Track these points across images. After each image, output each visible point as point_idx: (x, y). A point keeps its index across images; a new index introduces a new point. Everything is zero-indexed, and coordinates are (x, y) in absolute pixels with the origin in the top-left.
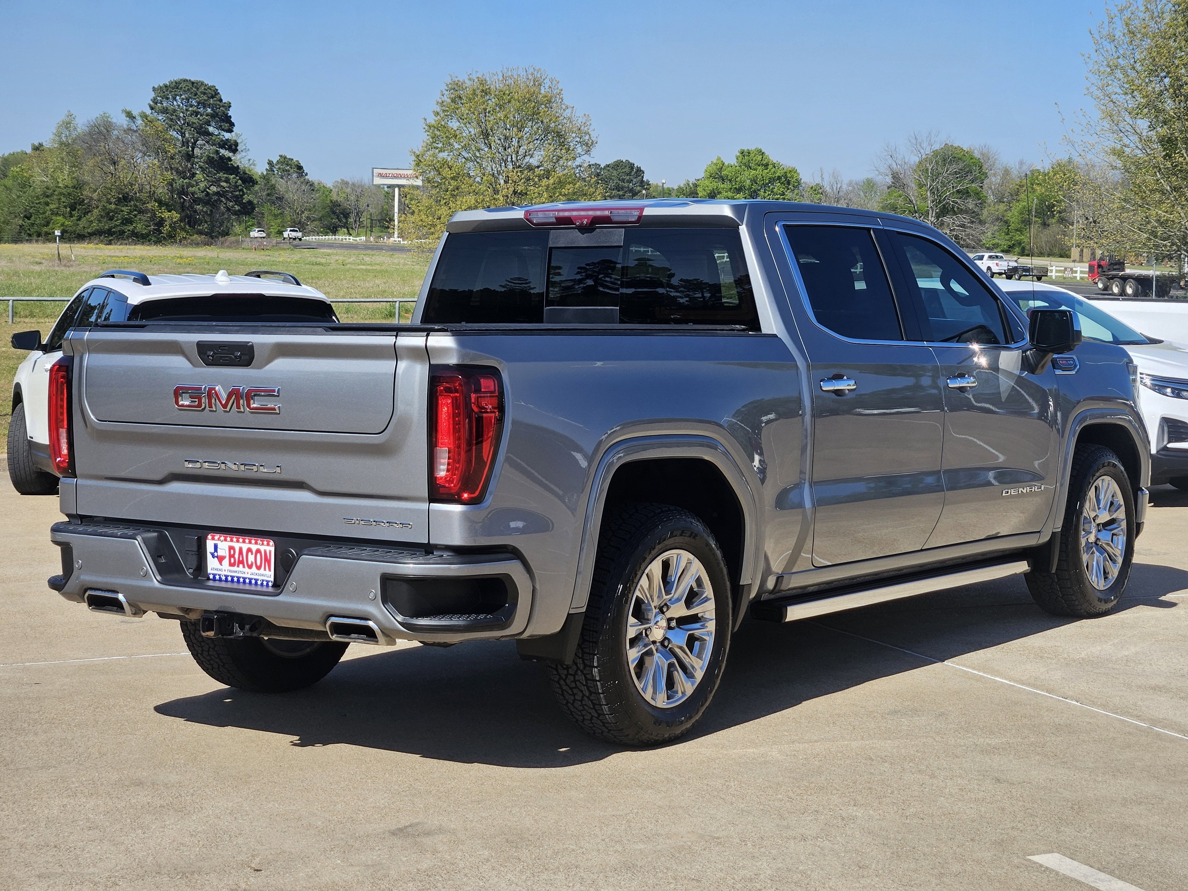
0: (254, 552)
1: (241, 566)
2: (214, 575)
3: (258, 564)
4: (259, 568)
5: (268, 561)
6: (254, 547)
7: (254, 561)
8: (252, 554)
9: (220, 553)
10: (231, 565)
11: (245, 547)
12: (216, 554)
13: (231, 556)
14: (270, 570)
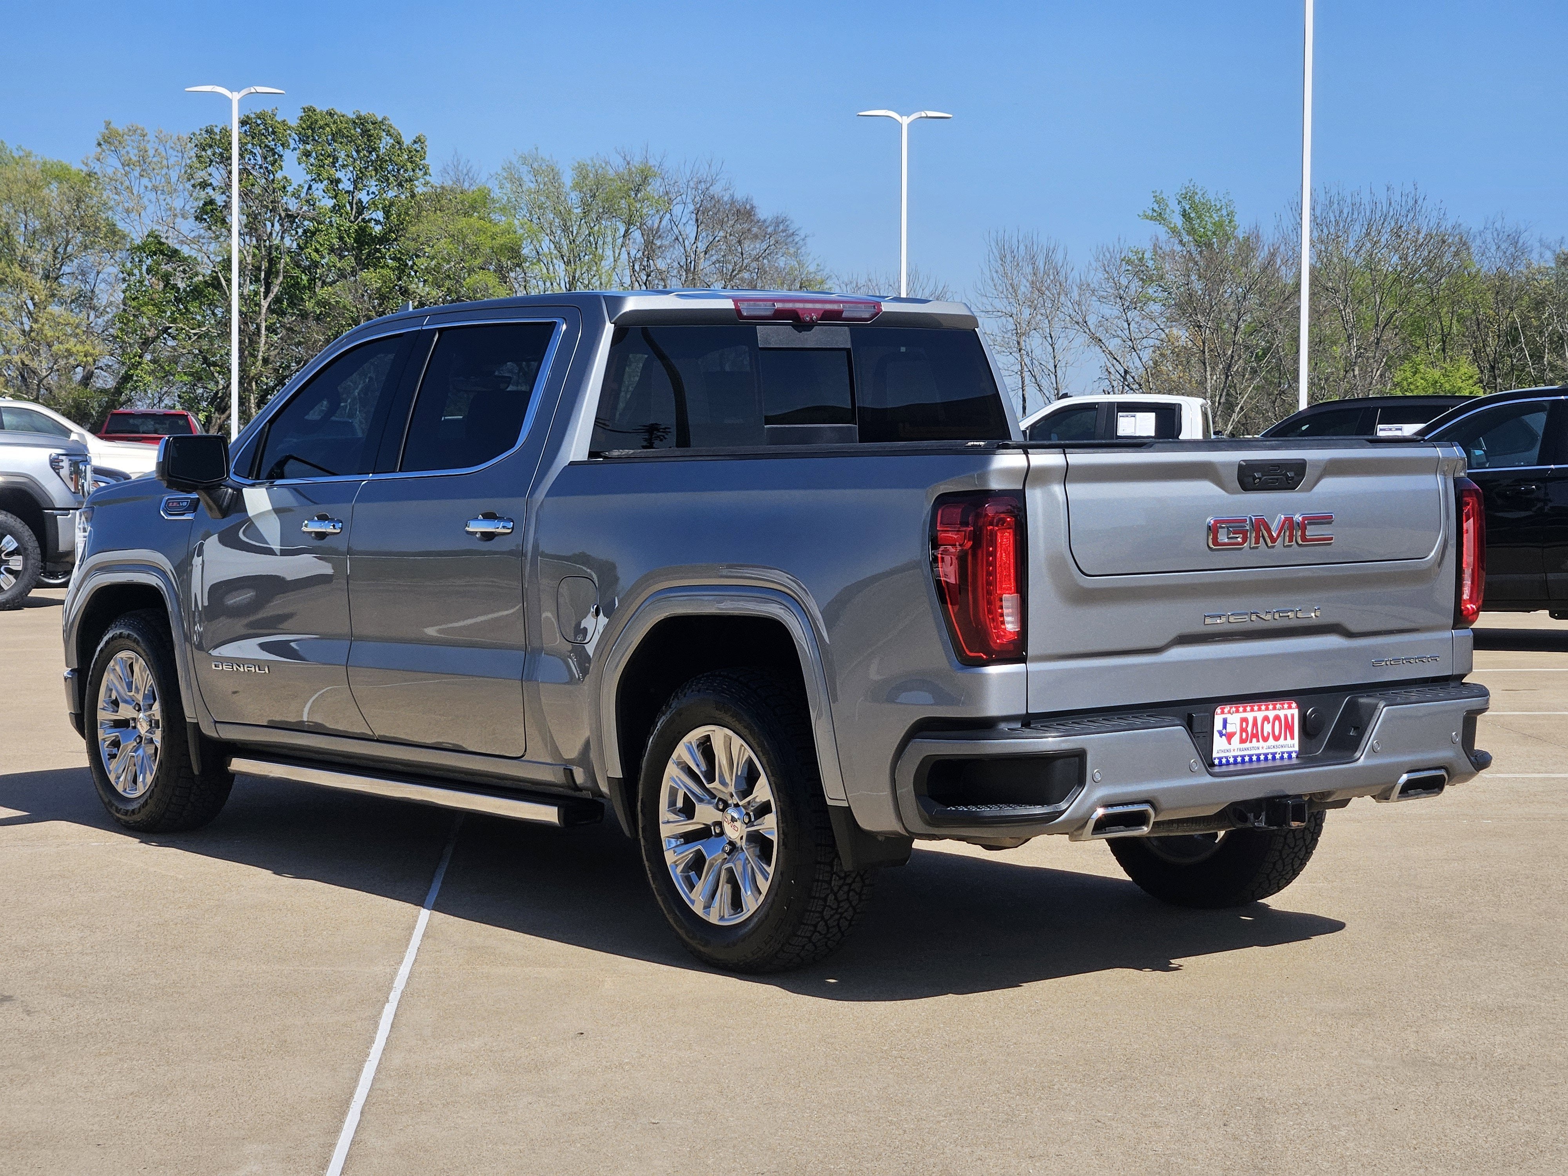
0: (1271, 720)
1: (1254, 740)
2: (1220, 759)
3: (1277, 733)
4: (1277, 739)
5: (1289, 727)
6: (1271, 714)
7: (1270, 731)
8: (1269, 722)
9: (1230, 729)
10: (1242, 741)
11: (1260, 715)
12: (1224, 732)
13: (1243, 730)
14: (1292, 738)
